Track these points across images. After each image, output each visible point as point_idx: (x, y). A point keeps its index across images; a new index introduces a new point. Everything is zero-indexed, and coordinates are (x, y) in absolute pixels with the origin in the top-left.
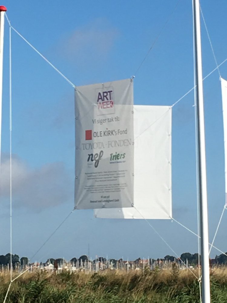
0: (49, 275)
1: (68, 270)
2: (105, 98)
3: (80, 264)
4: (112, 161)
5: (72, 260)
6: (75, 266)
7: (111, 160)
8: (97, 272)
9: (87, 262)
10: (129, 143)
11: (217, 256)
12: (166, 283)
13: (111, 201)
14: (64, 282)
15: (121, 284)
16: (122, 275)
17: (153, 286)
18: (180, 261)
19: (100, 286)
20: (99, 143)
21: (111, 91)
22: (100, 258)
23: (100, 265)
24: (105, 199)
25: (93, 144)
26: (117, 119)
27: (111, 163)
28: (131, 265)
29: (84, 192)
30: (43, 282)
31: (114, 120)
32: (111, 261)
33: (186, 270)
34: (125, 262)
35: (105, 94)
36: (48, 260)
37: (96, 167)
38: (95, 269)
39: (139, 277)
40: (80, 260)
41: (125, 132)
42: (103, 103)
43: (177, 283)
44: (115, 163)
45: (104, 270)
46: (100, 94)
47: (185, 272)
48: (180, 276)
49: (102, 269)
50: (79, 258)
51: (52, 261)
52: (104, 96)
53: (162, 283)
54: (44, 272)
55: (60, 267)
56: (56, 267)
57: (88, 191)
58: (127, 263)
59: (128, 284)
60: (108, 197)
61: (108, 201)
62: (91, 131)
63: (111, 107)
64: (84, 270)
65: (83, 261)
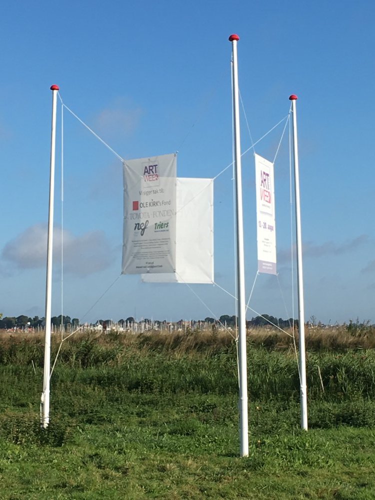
0: (98, 336)
1: (116, 330)
2: (151, 171)
3: (127, 325)
4: (157, 230)
5: (120, 321)
6: (122, 327)
7: (155, 229)
8: (142, 332)
9: (134, 323)
10: (172, 213)
11: (253, 318)
12: (206, 342)
13: (155, 267)
14: (112, 341)
15: (165, 343)
16: (165, 335)
17: (193, 345)
18: (219, 322)
19: (145, 346)
20: (145, 213)
21: (157, 165)
22: (145, 320)
23: (145, 326)
24: (150, 265)
25: (140, 214)
26: (162, 191)
27: (155, 231)
28: (174, 326)
29: (131, 258)
30: (92, 341)
31: (159, 192)
32: (155, 322)
33: (224, 331)
34: (168, 323)
35: (151, 168)
36: (98, 321)
37: (142, 235)
38: (141, 329)
39: (181, 337)
40: (127, 321)
41: (169, 203)
42: (149, 176)
43: (216, 343)
44: (159, 232)
45: (149, 330)
46: (146, 167)
47: (223, 333)
48: (219, 336)
49: (147, 330)
50: (126, 320)
51: (101, 322)
52: (150, 169)
53: (202, 343)
54: (94, 333)
55: (108, 328)
56: (105, 328)
57: (134, 257)
58: (171, 324)
59: (171, 343)
60: (153, 263)
61: (152, 267)
62: (138, 202)
63: (156, 179)
64: (131, 331)
65: (130, 322)
